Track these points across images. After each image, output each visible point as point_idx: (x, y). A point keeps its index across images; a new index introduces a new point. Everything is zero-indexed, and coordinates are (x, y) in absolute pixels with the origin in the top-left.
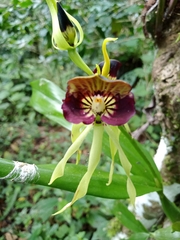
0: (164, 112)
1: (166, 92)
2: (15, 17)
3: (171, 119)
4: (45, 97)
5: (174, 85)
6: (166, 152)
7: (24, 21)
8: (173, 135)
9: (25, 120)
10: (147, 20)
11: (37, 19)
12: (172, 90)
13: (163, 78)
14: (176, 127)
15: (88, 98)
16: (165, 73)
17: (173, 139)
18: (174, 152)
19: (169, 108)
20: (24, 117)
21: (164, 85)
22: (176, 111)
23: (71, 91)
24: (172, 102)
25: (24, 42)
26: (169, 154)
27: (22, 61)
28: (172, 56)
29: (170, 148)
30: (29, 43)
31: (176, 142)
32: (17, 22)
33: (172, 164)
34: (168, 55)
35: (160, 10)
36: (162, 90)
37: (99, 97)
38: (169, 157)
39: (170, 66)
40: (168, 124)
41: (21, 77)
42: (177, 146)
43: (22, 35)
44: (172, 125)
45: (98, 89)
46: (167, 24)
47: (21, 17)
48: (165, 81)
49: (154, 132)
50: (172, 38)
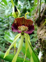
1: (41, 38)
3: (42, 45)
5: (43, 36)
8: (43, 50)
10: (36, 20)
12: (42, 37)
14: (44, 48)
15: (20, 27)
17: (43, 51)
18: (43, 56)
19: (42, 42)
21: (40, 36)
22: (44, 43)
23: (15, 23)
24: (42, 40)
26: (42, 56)
28: (42, 29)
29: (42, 54)
31: (44, 53)
33: (43, 60)
36: (40, 37)
37: (23, 26)
38: (42, 57)
40: (41, 47)
41: (3, 34)
42: (44, 54)
44: (43, 47)
45: (23, 23)
48: (40, 35)
49: (37, 52)
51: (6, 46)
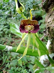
0: (49, 32)
2: (4, 5)
3: (51, 34)
4: (14, 28)
5: (51, 24)
6: (49, 44)
7: (7, 6)
8: (51, 39)
9: (8, 36)
10: (43, 5)
11: (11, 6)
13: (48, 22)
14: (52, 36)
15: (26, 26)
16: (49, 20)
17: (51, 40)
19: (50, 31)
20: (7, 36)
21: (48, 24)
22: (52, 32)
23: (22, 24)
24: (51, 29)
25: (7, 13)
27: (6, 19)
28: (51, 15)
29: (51, 43)
30: (8, 13)
32: (5, 7)
34: (49, 15)
35: (47, 2)
36: (48, 25)
37: (29, 25)
38: (50, 45)
39: (50, 18)
40: (50, 36)
41: (6, 23)
42: (53, 42)
43: (6, 11)
44: (51, 36)
45: (29, 23)
46: (49, 6)
47: (6, 5)
48: (49, 23)
49: (46, 39)
50: (50, 10)
51: (12, 36)
